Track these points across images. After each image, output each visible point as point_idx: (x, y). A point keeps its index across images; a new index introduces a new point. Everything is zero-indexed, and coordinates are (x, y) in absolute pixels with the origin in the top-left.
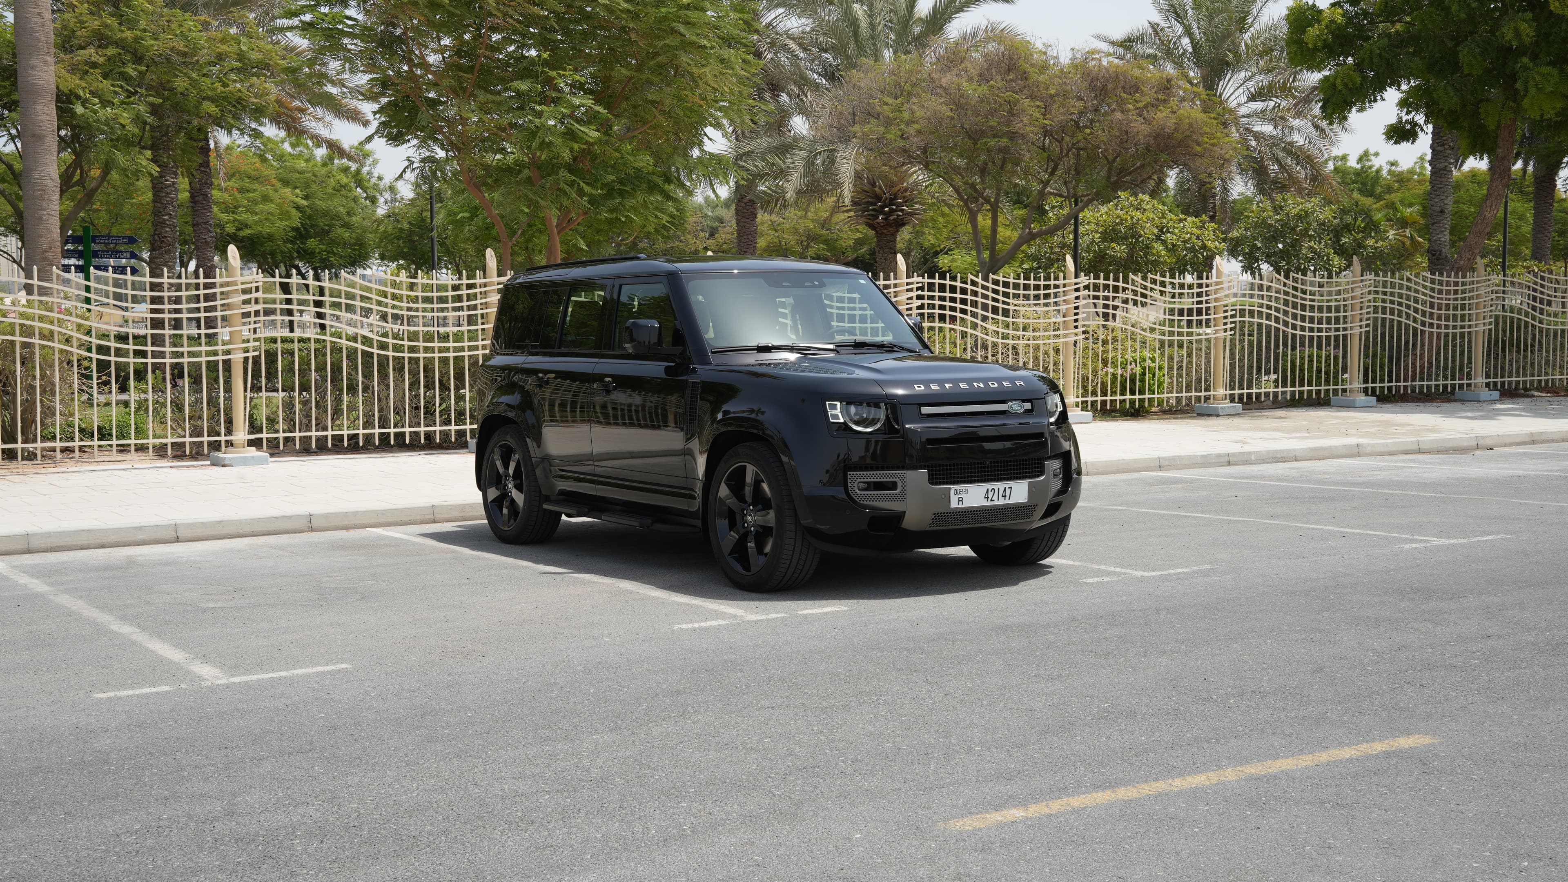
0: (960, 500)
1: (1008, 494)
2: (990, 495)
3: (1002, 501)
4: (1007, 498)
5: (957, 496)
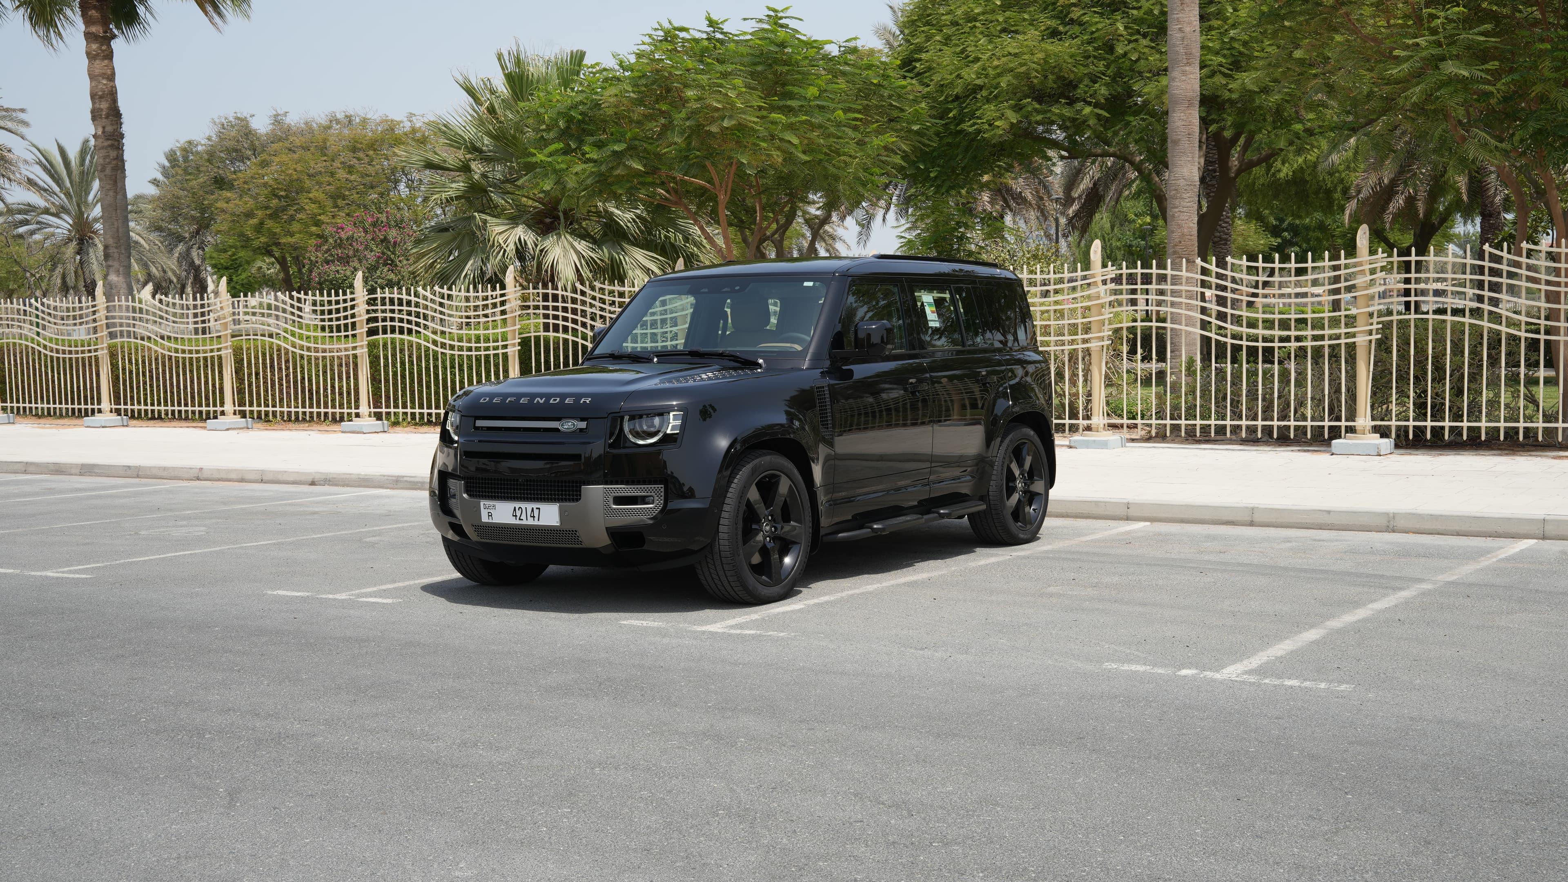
0: (490, 515)
1: (536, 515)
2: (518, 514)
3: (530, 522)
4: (536, 518)
5: (487, 511)
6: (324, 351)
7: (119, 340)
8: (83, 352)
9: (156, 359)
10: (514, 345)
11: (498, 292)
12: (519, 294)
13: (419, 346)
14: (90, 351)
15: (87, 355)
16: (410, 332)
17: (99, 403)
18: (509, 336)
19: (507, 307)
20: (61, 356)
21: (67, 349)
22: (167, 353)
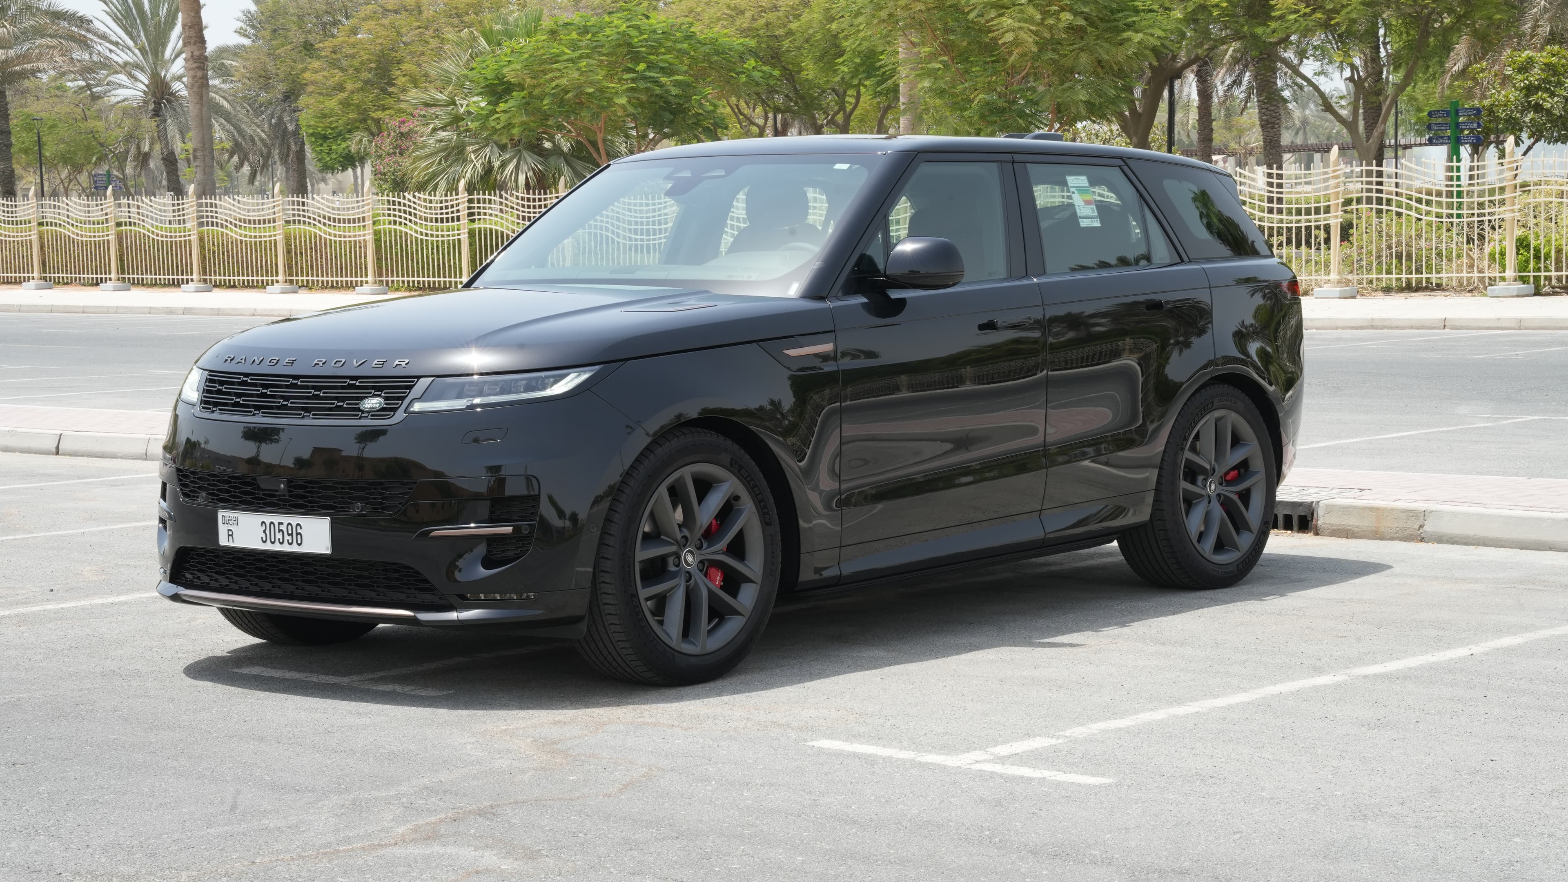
6: (350, 237)
7: (205, 228)
8: (180, 237)
9: (232, 243)
10: (464, 233)
11: (454, 197)
12: (466, 199)
13: (406, 234)
14: (185, 236)
15: (183, 239)
16: (400, 223)
17: (192, 274)
18: (461, 227)
19: (460, 207)
20: (164, 239)
21: (169, 234)
22: (239, 238)
